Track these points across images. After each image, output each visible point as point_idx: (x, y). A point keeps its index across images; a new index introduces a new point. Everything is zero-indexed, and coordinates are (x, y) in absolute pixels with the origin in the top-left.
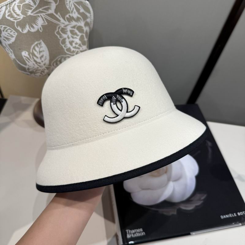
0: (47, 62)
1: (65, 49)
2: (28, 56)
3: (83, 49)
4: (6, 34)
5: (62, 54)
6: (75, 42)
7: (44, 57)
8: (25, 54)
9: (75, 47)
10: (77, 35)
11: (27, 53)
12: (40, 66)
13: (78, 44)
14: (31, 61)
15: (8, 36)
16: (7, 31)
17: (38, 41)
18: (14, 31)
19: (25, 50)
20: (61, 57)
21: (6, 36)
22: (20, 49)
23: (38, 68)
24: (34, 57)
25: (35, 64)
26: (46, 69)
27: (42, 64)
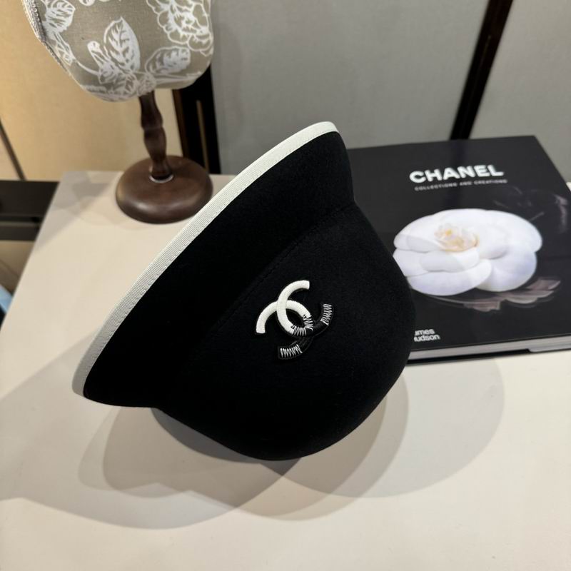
0: (137, 62)
1: (168, 33)
2: (101, 52)
3: (201, 32)
4: (53, 13)
5: (164, 46)
6: (186, 19)
7: (130, 51)
8: (93, 47)
9: (186, 30)
10: (190, 6)
11: (97, 45)
12: (124, 71)
13: (192, 24)
14: (107, 61)
15: (58, 15)
16: (55, 6)
17: (115, 19)
18: (69, 4)
19: (92, 39)
20: (162, 51)
21: (54, 16)
22: (83, 39)
23: (120, 74)
24: (111, 52)
25: (115, 67)
26: (134, 76)
27: (127, 66)
